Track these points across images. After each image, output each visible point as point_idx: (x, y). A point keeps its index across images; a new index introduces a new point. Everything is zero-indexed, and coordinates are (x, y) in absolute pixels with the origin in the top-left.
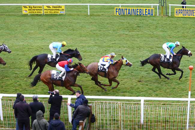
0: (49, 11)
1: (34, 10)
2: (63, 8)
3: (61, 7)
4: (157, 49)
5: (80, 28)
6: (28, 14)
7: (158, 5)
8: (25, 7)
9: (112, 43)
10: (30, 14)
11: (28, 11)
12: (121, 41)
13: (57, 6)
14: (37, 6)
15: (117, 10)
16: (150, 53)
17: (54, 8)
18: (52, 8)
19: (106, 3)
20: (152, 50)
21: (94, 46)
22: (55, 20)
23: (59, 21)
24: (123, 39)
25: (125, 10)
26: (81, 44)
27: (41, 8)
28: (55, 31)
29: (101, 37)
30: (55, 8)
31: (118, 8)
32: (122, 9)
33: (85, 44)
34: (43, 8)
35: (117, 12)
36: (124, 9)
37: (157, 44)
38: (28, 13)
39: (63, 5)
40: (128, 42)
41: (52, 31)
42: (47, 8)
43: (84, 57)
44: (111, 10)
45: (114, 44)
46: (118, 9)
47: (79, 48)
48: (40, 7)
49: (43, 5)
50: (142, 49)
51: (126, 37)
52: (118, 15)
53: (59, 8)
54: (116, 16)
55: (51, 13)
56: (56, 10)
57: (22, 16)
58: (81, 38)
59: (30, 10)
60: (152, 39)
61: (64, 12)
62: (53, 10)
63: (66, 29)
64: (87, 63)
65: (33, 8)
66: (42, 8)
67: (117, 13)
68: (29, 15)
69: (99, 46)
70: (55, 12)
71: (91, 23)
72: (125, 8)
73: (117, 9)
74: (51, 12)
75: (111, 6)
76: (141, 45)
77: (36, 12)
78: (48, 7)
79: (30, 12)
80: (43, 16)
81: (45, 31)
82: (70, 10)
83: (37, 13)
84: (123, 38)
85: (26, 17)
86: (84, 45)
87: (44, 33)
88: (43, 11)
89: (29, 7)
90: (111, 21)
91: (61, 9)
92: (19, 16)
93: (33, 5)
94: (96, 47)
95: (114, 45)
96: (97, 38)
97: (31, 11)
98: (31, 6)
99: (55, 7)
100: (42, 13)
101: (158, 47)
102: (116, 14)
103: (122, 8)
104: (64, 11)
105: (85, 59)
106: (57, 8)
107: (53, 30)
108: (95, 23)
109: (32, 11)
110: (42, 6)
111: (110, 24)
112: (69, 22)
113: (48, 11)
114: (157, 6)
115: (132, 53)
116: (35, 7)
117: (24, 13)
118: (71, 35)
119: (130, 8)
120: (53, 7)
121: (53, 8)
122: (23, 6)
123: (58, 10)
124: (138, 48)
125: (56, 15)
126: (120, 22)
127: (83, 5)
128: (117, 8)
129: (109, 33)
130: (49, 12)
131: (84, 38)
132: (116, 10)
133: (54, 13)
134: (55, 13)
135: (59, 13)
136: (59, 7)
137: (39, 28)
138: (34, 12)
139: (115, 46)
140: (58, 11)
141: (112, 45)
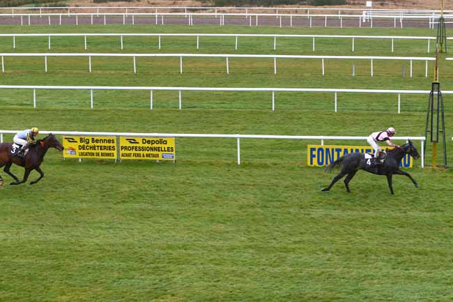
0: (134, 152)
1: (94, 148)
2: (171, 144)
3: (165, 142)
4: (413, 257)
5: (214, 198)
6: (78, 159)
7: (424, 138)
8: (71, 140)
9: (293, 239)
10: (82, 160)
11: (78, 151)
12: (318, 236)
13: (155, 139)
14: (103, 138)
15: (315, 153)
16: (394, 269)
17: (146, 145)
18: (141, 145)
19: (287, 134)
20: (400, 259)
21: (246, 247)
22: (147, 176)
23: (158, 179)
24: (324, 230)
25: (336, 153)
26: (210, 243)
27: (111, 145)
28: (146, 205)
29: (266, 224)
30: (150, 145)
31: (317, 147)
32: (327, 150)
33: (221, 242)
34: (118, 143)
35: (314, 156)
36: (333, 149)
37: (415, 245)
38: (77, 156)
39: (171, 137)
40: (337, 239)
41: (137, 206)
42: (128, 144)
43: (216, 277)
44: (298, 152)
45: (300, 242)
46: (317, 149)
47: (205, 252)
48: (109, 141)
49: (118, 137)
50: (373, 257)
51: (332, 224)
52: (317, 165)
53: (159, 145)
54: (309, 167)
55: (140, 158)
56: (152, 149)
57: (61, 164)
58: (214, 227)
59: (83, 148)
60: (401, 229)
61: (171, 156)
62: (143, 149)
63: (174, 200)
64: (222, 293)
65: (91, 144)
66: (115, 145)
67: (315, 160)
68: (80, 160)
69: (258, 249)
70: (148, 155)
71: (244, 187)
72: (335, 147)
73: (313, 150)
74: (139, 155)
75: (301, 140)
76: (369, 247)
77: (98, 154)
78: (131, 140)
79: (82, 154)
80: (116, 164)
81: (119, 206)
82: (189, 150)
83: (101, 157)
84: (324, 228)
85: (71, 168)
86: (219, 244)
87: (114, 209)
88: (118, 152)
89: (81, 139)
90: (295, 181)
91: (166, 146)
92: (53, 164)
93: (94, 135)
94: (251, 251)
95: (297, 245)
96: (254, 227)
97: (86, 151)
98: (86, 138)
99: (149, 142)
100: (115, 157)
101: (415, 253)
102: (312, 163)
103: (327, 147)
104: (174, 152)
105: (218, 281)
106: (155, 145)
107: (140, 202)
108: (254, 185)
109: (89, 151)
110: (115, 138)
111: (294, 190)
112: (183, 183)
113: (131, 152)
114: (420, 141)
115: (344, 267)
116: (97, 141)
117: (66, 154)
118: (185, 217)
119: (349, 148)
120: (144, 141)
121: (144, 145)
122: (64, 137)
123: (158, 149)
124: (363, 255)
125: (152, 163)
126: (320, 183)
127: (224, 138)
128: (313, 146)
129: (289, 213)
130: (135, 155)
131: (222, 227)
132: (311, 153)
133: (145, 158)
134: (148, 158)
135: (160, 158)
136: (161, 142)
137: (104, 196)
138: (93, 154)
139: (300, 249)
140: (157, 152)
141: (293, 246)
